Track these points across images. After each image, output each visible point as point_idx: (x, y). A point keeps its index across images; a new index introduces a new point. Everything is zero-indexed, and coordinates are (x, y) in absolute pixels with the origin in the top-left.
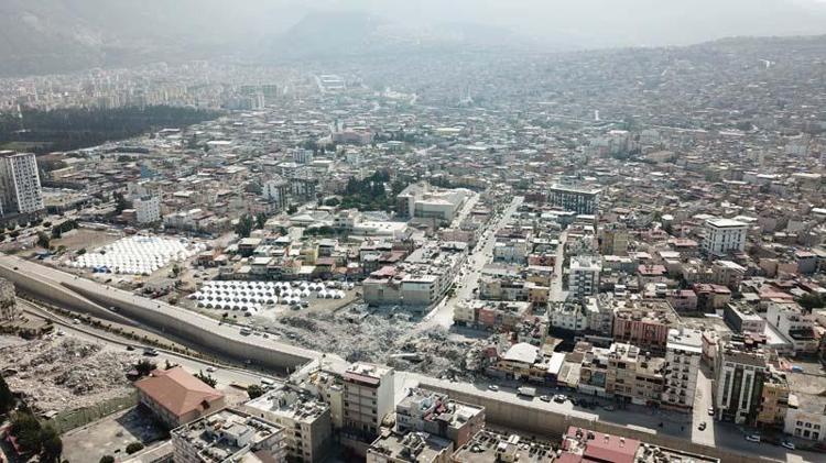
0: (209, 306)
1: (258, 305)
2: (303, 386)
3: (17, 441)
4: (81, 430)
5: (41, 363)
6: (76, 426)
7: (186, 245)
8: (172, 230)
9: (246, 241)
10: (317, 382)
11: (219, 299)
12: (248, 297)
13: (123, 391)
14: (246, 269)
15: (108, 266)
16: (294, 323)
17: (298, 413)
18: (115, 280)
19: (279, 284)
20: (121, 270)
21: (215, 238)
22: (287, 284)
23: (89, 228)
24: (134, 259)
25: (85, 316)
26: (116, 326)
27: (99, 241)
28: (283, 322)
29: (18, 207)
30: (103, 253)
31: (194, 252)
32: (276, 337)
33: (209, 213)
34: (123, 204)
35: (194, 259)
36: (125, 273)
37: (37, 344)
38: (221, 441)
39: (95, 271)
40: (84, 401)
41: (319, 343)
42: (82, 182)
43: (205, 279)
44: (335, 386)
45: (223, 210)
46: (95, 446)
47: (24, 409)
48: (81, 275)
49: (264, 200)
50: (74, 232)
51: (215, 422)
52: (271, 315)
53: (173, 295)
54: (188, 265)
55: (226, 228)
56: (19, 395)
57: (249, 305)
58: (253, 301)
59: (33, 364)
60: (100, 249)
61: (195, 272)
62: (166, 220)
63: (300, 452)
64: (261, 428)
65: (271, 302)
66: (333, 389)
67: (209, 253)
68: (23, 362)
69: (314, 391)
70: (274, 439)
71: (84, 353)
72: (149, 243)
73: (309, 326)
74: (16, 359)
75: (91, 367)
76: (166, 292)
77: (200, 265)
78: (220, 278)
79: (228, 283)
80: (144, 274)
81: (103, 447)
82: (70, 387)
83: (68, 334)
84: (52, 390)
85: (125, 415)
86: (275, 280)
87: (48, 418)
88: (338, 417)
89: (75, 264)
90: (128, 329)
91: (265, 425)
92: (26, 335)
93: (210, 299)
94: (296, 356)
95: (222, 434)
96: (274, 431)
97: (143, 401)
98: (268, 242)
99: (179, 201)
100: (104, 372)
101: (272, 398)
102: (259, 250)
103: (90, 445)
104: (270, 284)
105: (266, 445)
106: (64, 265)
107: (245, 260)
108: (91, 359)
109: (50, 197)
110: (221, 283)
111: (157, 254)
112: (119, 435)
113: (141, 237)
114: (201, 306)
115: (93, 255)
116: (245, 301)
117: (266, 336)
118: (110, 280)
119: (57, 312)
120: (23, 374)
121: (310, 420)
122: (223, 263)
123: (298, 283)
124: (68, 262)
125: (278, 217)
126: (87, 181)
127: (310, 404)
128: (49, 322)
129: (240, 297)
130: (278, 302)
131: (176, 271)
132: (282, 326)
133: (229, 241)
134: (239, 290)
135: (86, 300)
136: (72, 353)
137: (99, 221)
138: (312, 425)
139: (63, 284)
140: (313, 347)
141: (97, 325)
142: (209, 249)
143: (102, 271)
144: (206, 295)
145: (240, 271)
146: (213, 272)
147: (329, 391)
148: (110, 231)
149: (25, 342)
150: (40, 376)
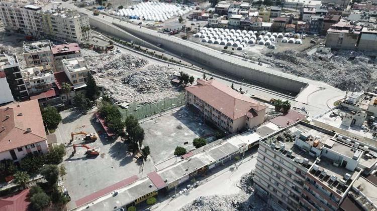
0: (210, 42)
1: (243, 43)
4: (149, 120)
5: (110, 68)
7: (180, 8)
9: (220, 6)
11: (215, 38)
13: (171, 94)
14: (226, 22)
15: (138, 16)
18: (144, 23)
20: (146, 18)
24: (152, 13)
25: (129, 43)
26: (150, 50)
27: (128, 3)
28: (267, 55)
30: (133, 9)
31: (186, 12)
32: (266, 65)
35: (188, 15)
36: (149, 20)
37: (105, 56)
39: (131, 18)
41: (305, 72)
43: (200, 26)
47: (106, 99)
48: (123, 20)
53: (183, 34)
54: (185, 18)
56: (101, 88)
57: (237, 43)
58: (238, 40)
59: (106, 68)
61: (192, 22)
65: (251, 42)
68: (99, 67)
71: (137, 65)
72: (158, 6)
73: (292, 60)
74: (94, 64)
75: (146, 74)
76: (178, 32)
77: (193, 18)
78: (209, 26)
79: (216, 29)
80: (160, 21)
82: (134, 86)
84: (121, 87)
85: (178, 112)
87: (123, 108)
89: (118, 14)
90: (158, 53)
92: (98, 50)
93: (209, 37)
98: (235, 6)
100: (156, 79)
102: (231, 10)
106: (112, 14)
107: (223, 16)
108: (143, 69)
110: (211, 29)
111: (165, 11)
112: (179, 128)
114: (204, 41)
115: (128, 9)
116: (233, 40)
117: (260, 64)
118: (141, 23)
119: (113, 39)
120: (100, 74)
123: (264, 32)
124: (114, 12)
128: (111, 43)
129: (228, 37)
130: (256, 43)
131: (180, 20)
133: (207, 6)
134: (225, 34)
139: (113, 24)
140: (301, 75)
141: (139, 49)
142: (197, 9)
143: (135, 18)
144: (205, 35)
145: (221, 22)
146: (203, 22)
149: (97, 54)
150: (111, 77)
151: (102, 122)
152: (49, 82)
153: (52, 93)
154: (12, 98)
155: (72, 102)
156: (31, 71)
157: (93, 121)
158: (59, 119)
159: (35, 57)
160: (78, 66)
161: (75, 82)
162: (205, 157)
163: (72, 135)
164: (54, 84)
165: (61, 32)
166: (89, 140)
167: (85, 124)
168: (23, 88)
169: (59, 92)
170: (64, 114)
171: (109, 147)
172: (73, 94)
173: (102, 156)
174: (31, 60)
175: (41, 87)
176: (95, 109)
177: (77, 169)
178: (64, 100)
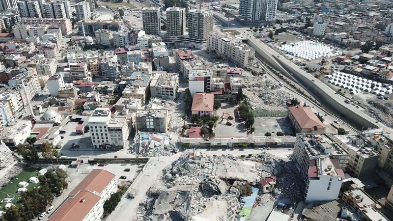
0: (333, 84)
1: (359, 90)
2: (368, 138)
3: (240, 113)
4: (262, 118)
5: (256, 86)
6: (261, 116)
7: (332, 50)
8: (328, 41)
9: (365, 55)
10: (377, 140)
11: (339, 81)
12: (355, 85)
13: (283, 109)
14: (360, 70)
15: (293, 52)
16: (376, 105)
17: (360, 150)
18: (294, 59)
19: (375, 83)
20: (298, 55)
21: (348, 50)
22: (380, 84)
23: (290, 33)
24: (306, 52)
25: (277, 72)
26: (288, 80)
27: (293, 40)
28: (370, 103)
29: (265, 18)
30: (293, 46)
31: (335, 55)
32: (363, 110)
33: (350, 36)
34: (309, 24)
35: (334, 58)
36: (299, 57)
37: (257, 78)
38: (317, 147)
39: (287, 53)
40: (266, 107)
41: (386, 120)
42: (294, 10)
43: (336, 70)
44: (387, 146)
45: (359, 36)
46: (265, 127)
47: (245, 102)
48: (281, 54)
49: (384, 34)
50: (284, 33)
51: (317, 138)
52: (364, 97)
53: (318, 73)
54: (330, 61)
55: (357, 46)
56: (245, 96)
57: (354, 89)
58: (357, 87)
59: (253, 86)
60: (292, 43)
61: (333, 65)
62: (326, 36)
63: (354, 169)
64: (338, 150)
65: (366, 91)
66: (385, 147)
67: (343, 57)
68: (250, 84)
69: (374, 143)
70: (343, 157)
71: (273, 88)
72: (315, 45)
73: (384, 110)
74: (248, 82)
75: (274, 94)
76: (315, 71)
77: (336, 62)
78: (343, 71)
79: (347, 75)
80: (308, 60)
81: (268, 128)
82: (263, 100)
83: (269, 78)
84: (257, 99)
85: (280, 119)
86: (373, 80)
87: (252, 109)
88: (383, 162)
89: (280, 48)
90: (293, 83)
91: (341, 149)
92: (254, 73)
93: (335, 80)
94: (370, 123)
95: (319, 144)
96: (345, 153)
97: (289, 116)
98: (378, 58)
99: (336, 27)
100: (278, 98)
101: (349, 138)
102: (371, 61)
103: (264, 126)
104: (370, 81)
105: (338, 158)
106: (275, 48)
107: (361, 65)
108: (274, 91)
109: (279, 15)
110: (343, 74)
111: (317, 52)
112: (276, 126)
113: (312, 42)
114: (329, 82)
115: (289, 46)
116: (353, 86)
117: (357, 107)
118: (292, 59)
119: (268, 67)
120: (249, 89)
121: (366, 156)
122: (348, 64)
123: (387, 85)
124: (278, 47)
125: (389, 45)
126: (296, 10)
127: (369, 149)
128: (263, 70)
129: (351, 83)
130: (371, 92)
131: (323, 62)
132: (369, 105)
133: (356, 53)
134: (351, 80)
135: (280, 65)
136: (268, 86)
137: (296, 30)
138: (366, 159)
139: (273, 56)
140: (382, 121)
141: (281, 77)
142: (343, 55)
143: (290, 54)
144: (334, 78)
145: (355, 70)
146: (342, 67)
147: (382, 147)
148: (299, 36)
149: (253, 76)
150: (254, 92)
151: (239, 112)
152: (221, 87)
153: (221, 93)
154: (203, 90)
155: (229, 99)
156: (215, 79)
157: (235, 111)
158: (220, 105)
159: (219, 72)
160: (237, 82)
161: (233, 90)
162: (278, 140)
163: (224, 114)
164: (223, 88)
165: (237, 58)
166: (230, 118)
167: (231, 111)
168: (209, 87)
169: (224, 93)
170: (223, 105)
171: (238, 124)
172: (230, 96)
173: (233, 126)
174: (216, 73)
175: (217, 88)
176: (238, 106)
177: (221, 127)
178: (226, 97)
